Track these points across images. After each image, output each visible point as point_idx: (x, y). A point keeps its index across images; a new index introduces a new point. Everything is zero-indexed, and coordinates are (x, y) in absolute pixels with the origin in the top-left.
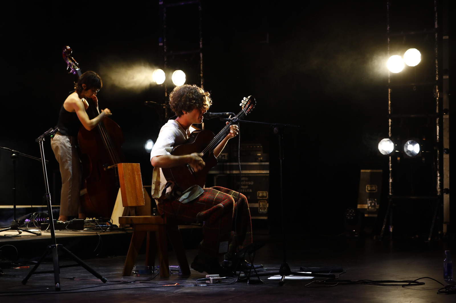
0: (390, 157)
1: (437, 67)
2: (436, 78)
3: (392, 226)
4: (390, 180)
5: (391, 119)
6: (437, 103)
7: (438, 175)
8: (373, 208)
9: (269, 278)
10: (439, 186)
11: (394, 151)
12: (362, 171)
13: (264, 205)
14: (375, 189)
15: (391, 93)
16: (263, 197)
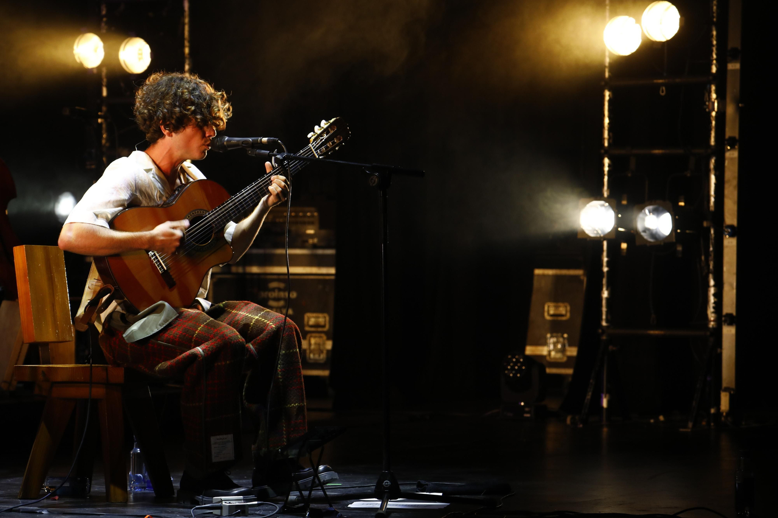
0: (605, 243)
1: (715, 42)
2: (710, 69)
3: (608, 395)
4: (604, 293)
5: (609, 158)
6: (711, 123)
7: (712, 283)
8: (559, 355)
9: (350, 506)
10: (714, 308)
11: (615, 229)
12: (537, 272)
13: (319, 344)
14: (564, 312)
15: (610, 101)
16: (317, 326)
